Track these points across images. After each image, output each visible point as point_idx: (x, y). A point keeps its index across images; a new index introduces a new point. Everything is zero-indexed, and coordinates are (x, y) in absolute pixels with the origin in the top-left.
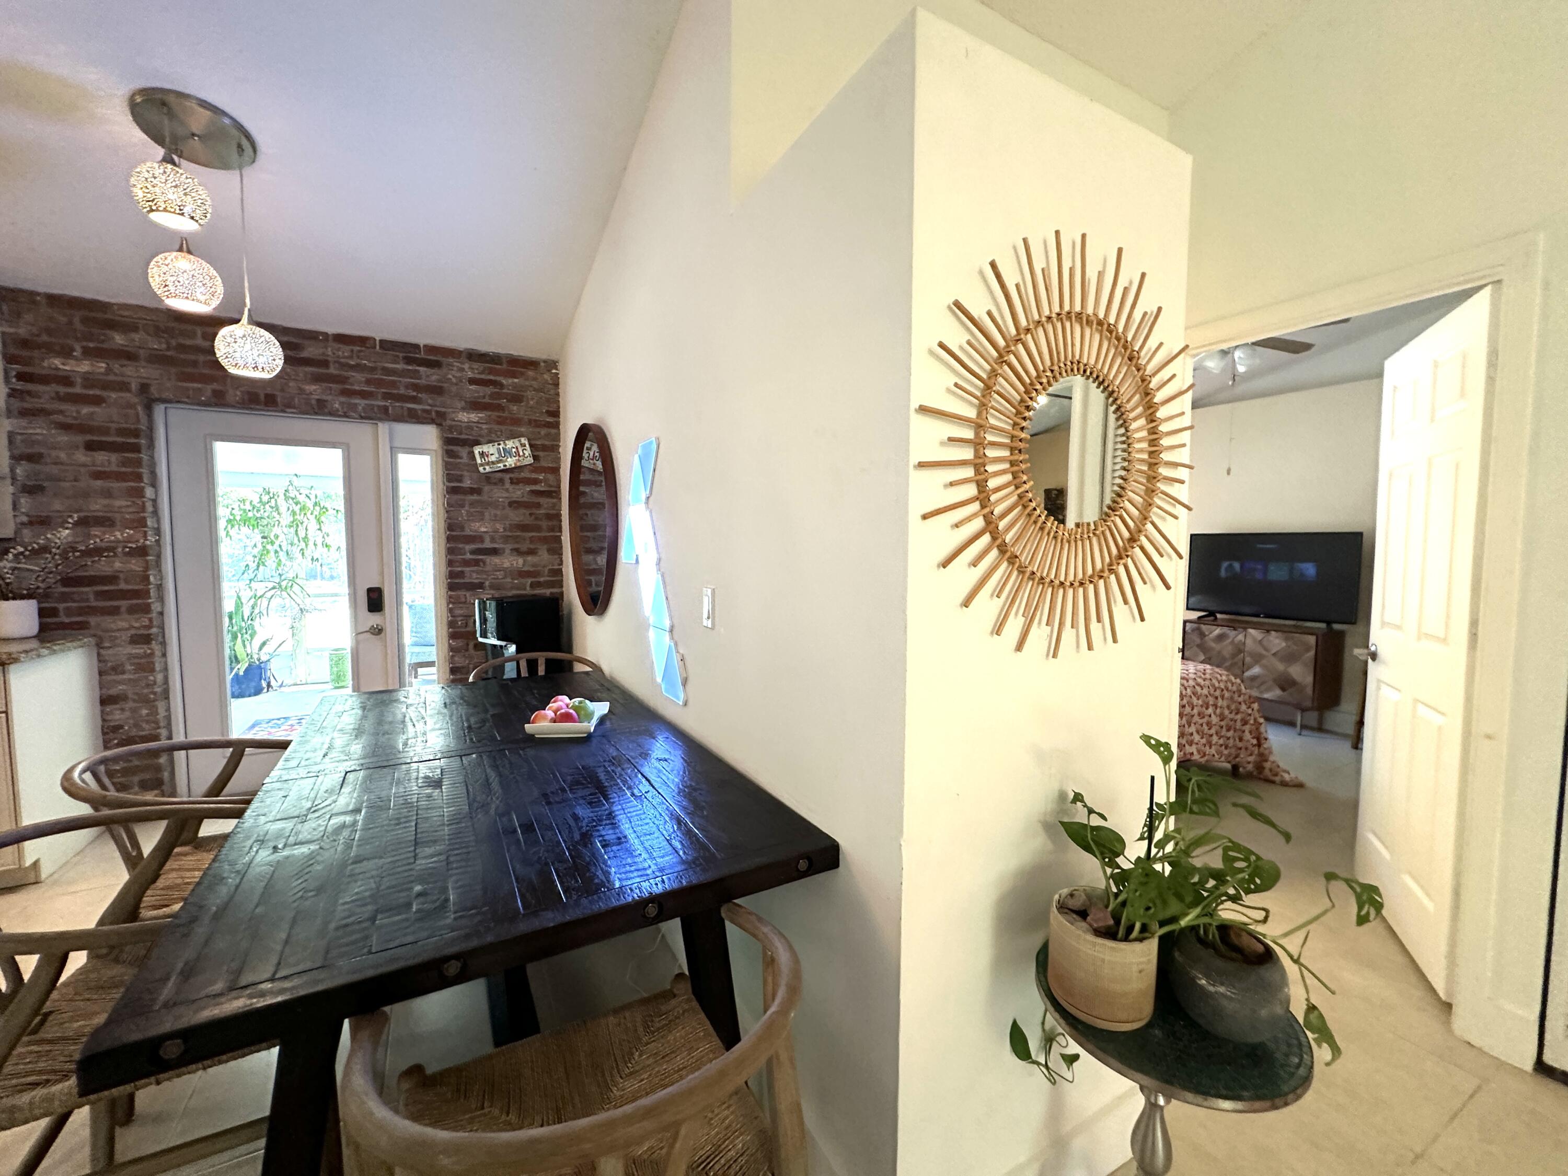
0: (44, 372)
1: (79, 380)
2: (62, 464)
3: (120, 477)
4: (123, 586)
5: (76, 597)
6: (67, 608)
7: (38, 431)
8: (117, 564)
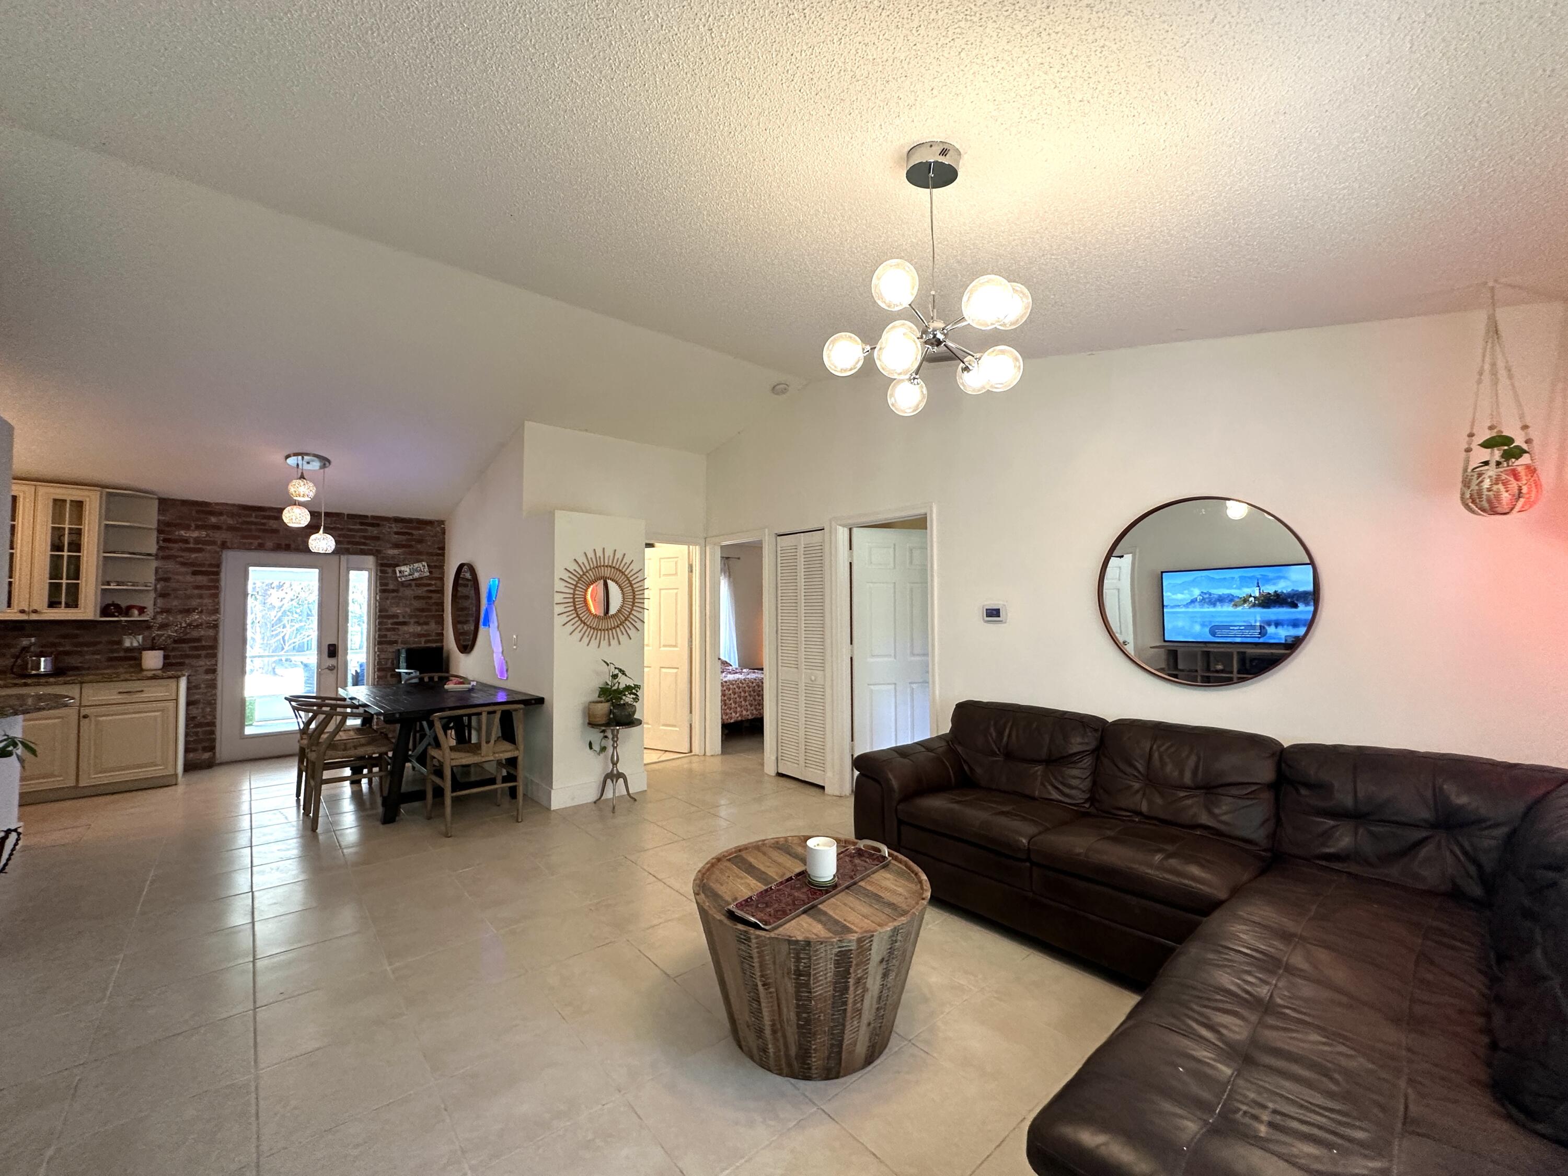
0: (177, 537)
1: (192, 540)
2: (180, 582)
3: (209, 588)
4: (204, 643)
5: (182, 649)
6: (175, 655)
7: (170, 566)
8: (203, 633)
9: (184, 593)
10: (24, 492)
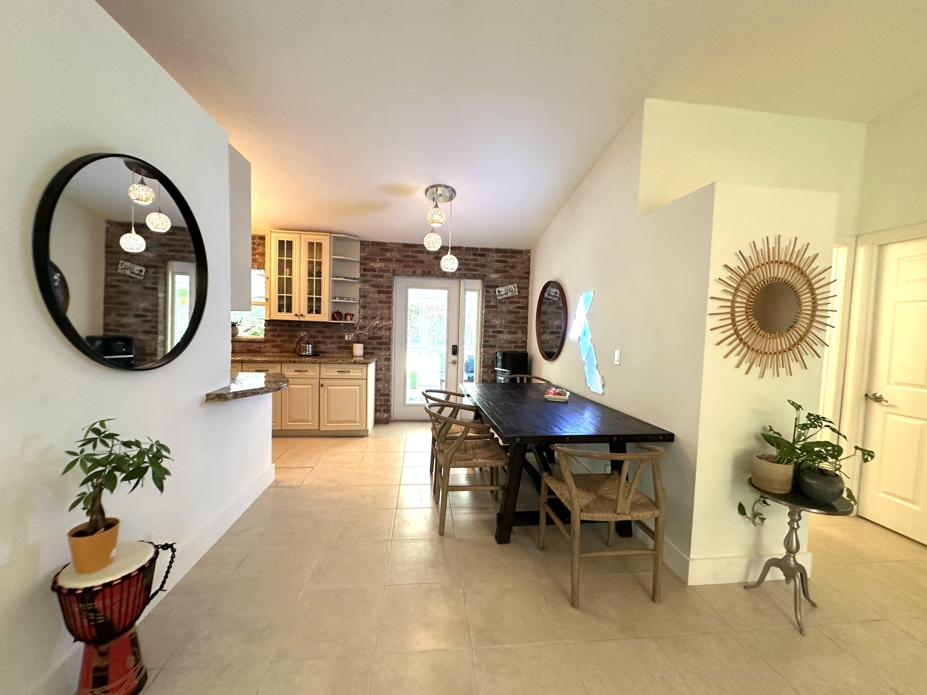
0: (369, 268)
1: (378, 270)
3: (386, 302)
4: (384, 340)
5: (372, 343)
6: (369, 347)
7: (367, 287)
8: (383, 333)
9: (374, 306)
10: (295, 238)
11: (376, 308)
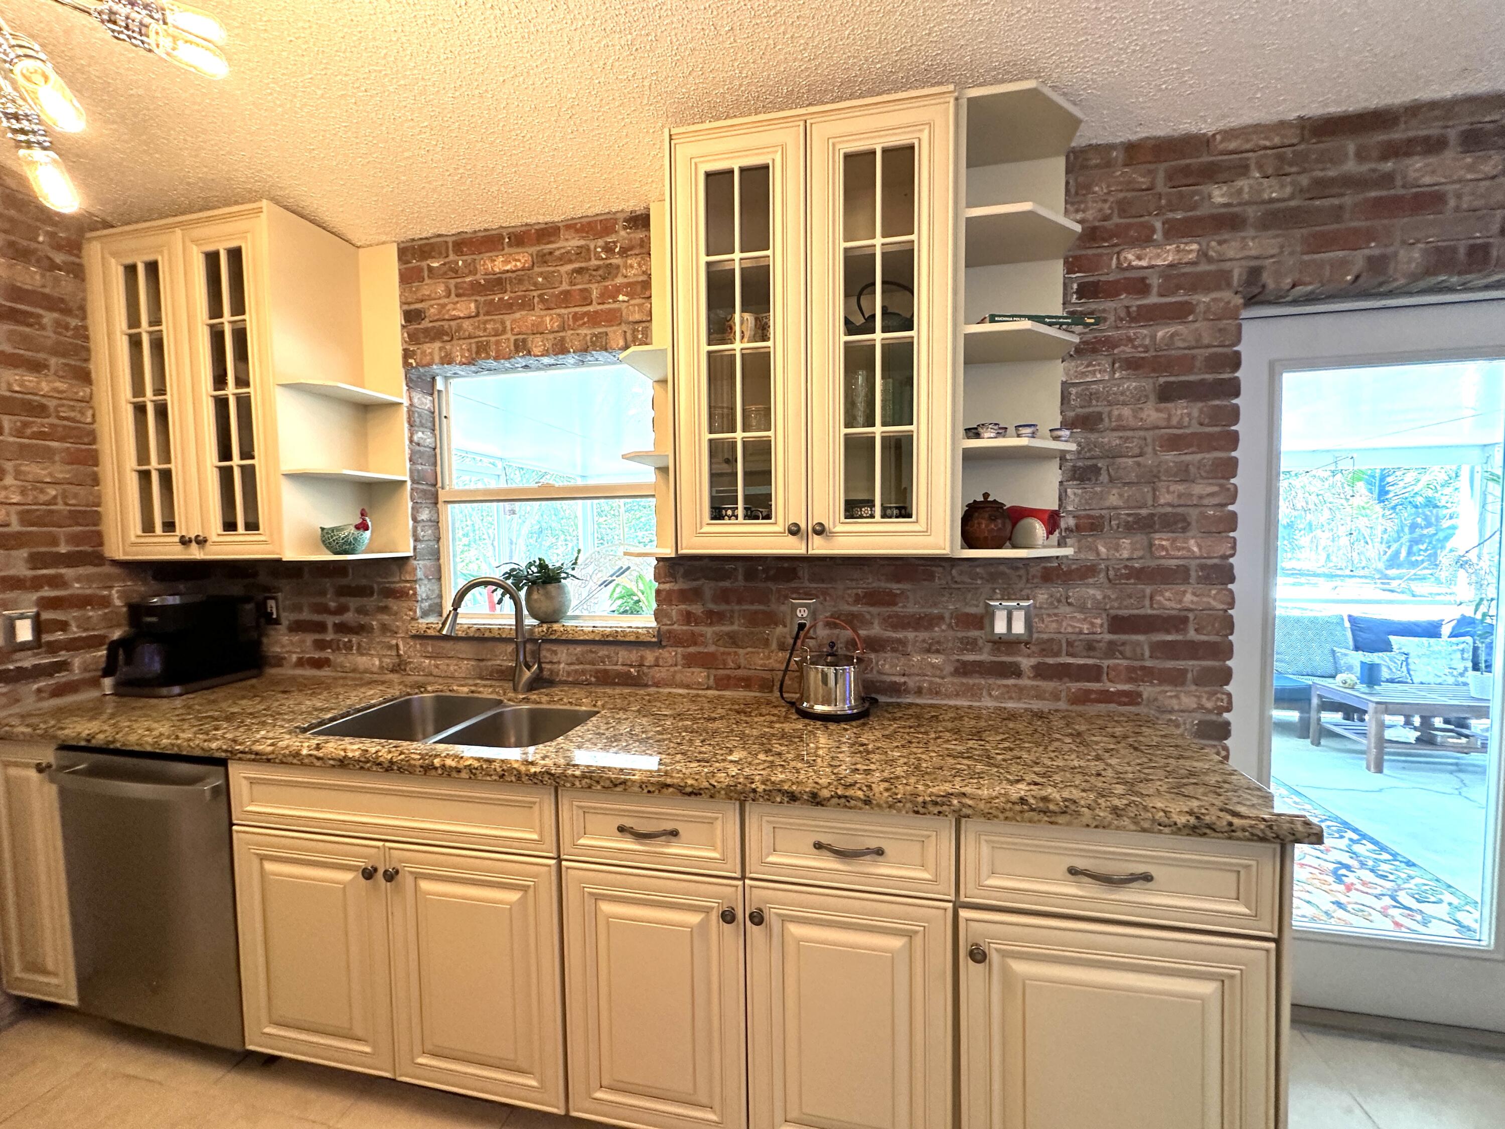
0: (1111, 278)
1: (1156, 280)
2: (1124, 428)
3: (1205, 442)
4: (1192, 635)
5: (1128, 650)
6: (1115, 668)
8: (1189, 597)
9: (1139, 464)
10: (783, 148)
11: (1152, 478)
